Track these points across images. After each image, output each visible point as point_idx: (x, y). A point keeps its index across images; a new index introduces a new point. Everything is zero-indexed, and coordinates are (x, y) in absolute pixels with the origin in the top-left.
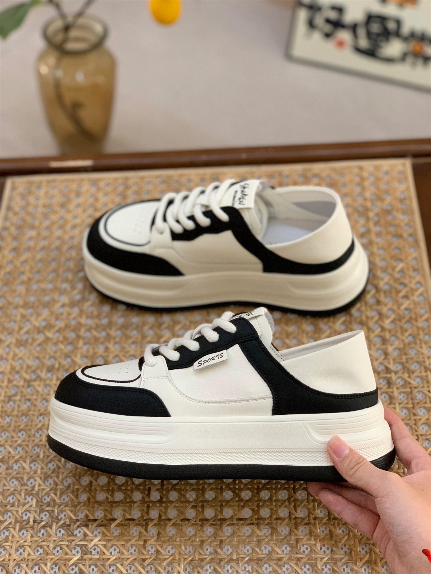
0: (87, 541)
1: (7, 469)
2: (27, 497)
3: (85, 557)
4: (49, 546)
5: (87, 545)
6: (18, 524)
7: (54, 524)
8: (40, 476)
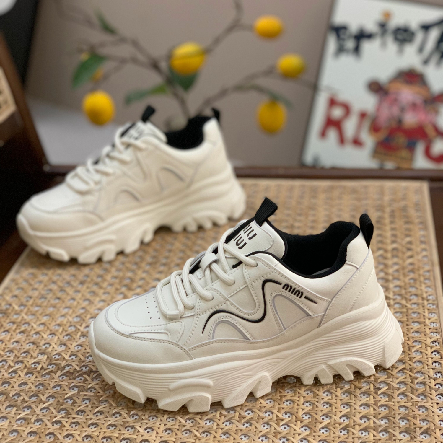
0: (86, 384)
1: (27, 336)
2: (40, 355)
3: (81, 393)
4: (50, 384)
5: (84, 387)
6: (26, 369)
7: (59, 372)
8: (56, 342)
